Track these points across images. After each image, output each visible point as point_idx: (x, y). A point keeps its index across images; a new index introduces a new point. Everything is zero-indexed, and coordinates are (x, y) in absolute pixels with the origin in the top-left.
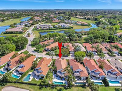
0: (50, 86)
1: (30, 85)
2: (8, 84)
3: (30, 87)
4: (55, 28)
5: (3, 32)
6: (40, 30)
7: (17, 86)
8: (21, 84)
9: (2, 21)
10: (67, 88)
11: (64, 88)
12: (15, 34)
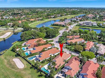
0: (37, 69)
1: (28, 63)
2: (19, 57)
3: (27, 64)
4: (98, 26)
5: (51, 24)
6: (82, 26)
7: (21, 60)
8: (24, 60)
9: (61, 16)
10: (47, 76)
11: (45, 76)
12: (59, 27)
